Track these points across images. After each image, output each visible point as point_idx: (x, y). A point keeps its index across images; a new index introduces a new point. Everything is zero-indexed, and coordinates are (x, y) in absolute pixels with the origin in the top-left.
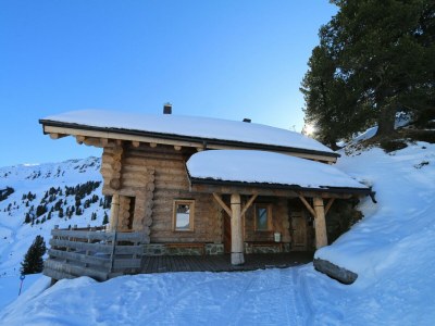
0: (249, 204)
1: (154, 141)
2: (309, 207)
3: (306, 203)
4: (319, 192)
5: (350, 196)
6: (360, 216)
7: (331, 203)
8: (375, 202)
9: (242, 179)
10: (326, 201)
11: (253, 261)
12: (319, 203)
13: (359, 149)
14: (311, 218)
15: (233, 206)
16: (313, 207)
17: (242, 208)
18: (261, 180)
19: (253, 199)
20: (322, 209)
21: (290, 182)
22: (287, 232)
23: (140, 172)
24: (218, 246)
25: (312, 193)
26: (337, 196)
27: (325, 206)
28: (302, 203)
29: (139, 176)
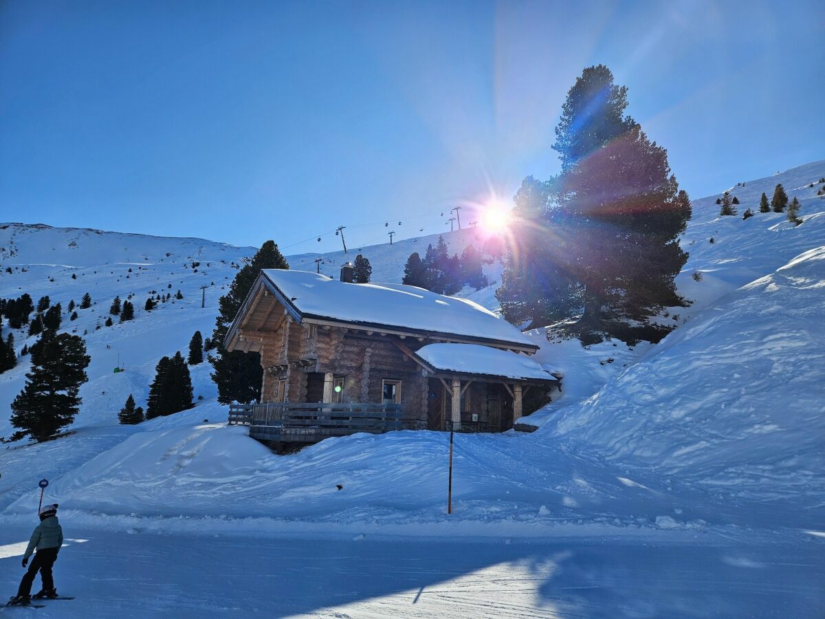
0: (466, 387)
1: (384, 332)
2: (510, 391)
3: (508, 389)
4: (520, 382)
5: (543, 385)
6: (549, 400)
7: (527, 389)
8: (560, 391)
9: (468, 370)
10: (524, 389)
11: (468, 426)
12: (518, 390)
13: (560, 336)
14: (511, 400)
15: (455, 389)
16: (513, 392)
17: (461, 390)
18: (481, 372)
19: (469, 383)
20: (520, 394)
21: (500, 374)
22: (484, 413)
23: (352, 352)
24: (423, 422)
25: (513, 382)
26: (533, 385)
27: (522, 392)
28: (505, 388)
29: (352, 356)
